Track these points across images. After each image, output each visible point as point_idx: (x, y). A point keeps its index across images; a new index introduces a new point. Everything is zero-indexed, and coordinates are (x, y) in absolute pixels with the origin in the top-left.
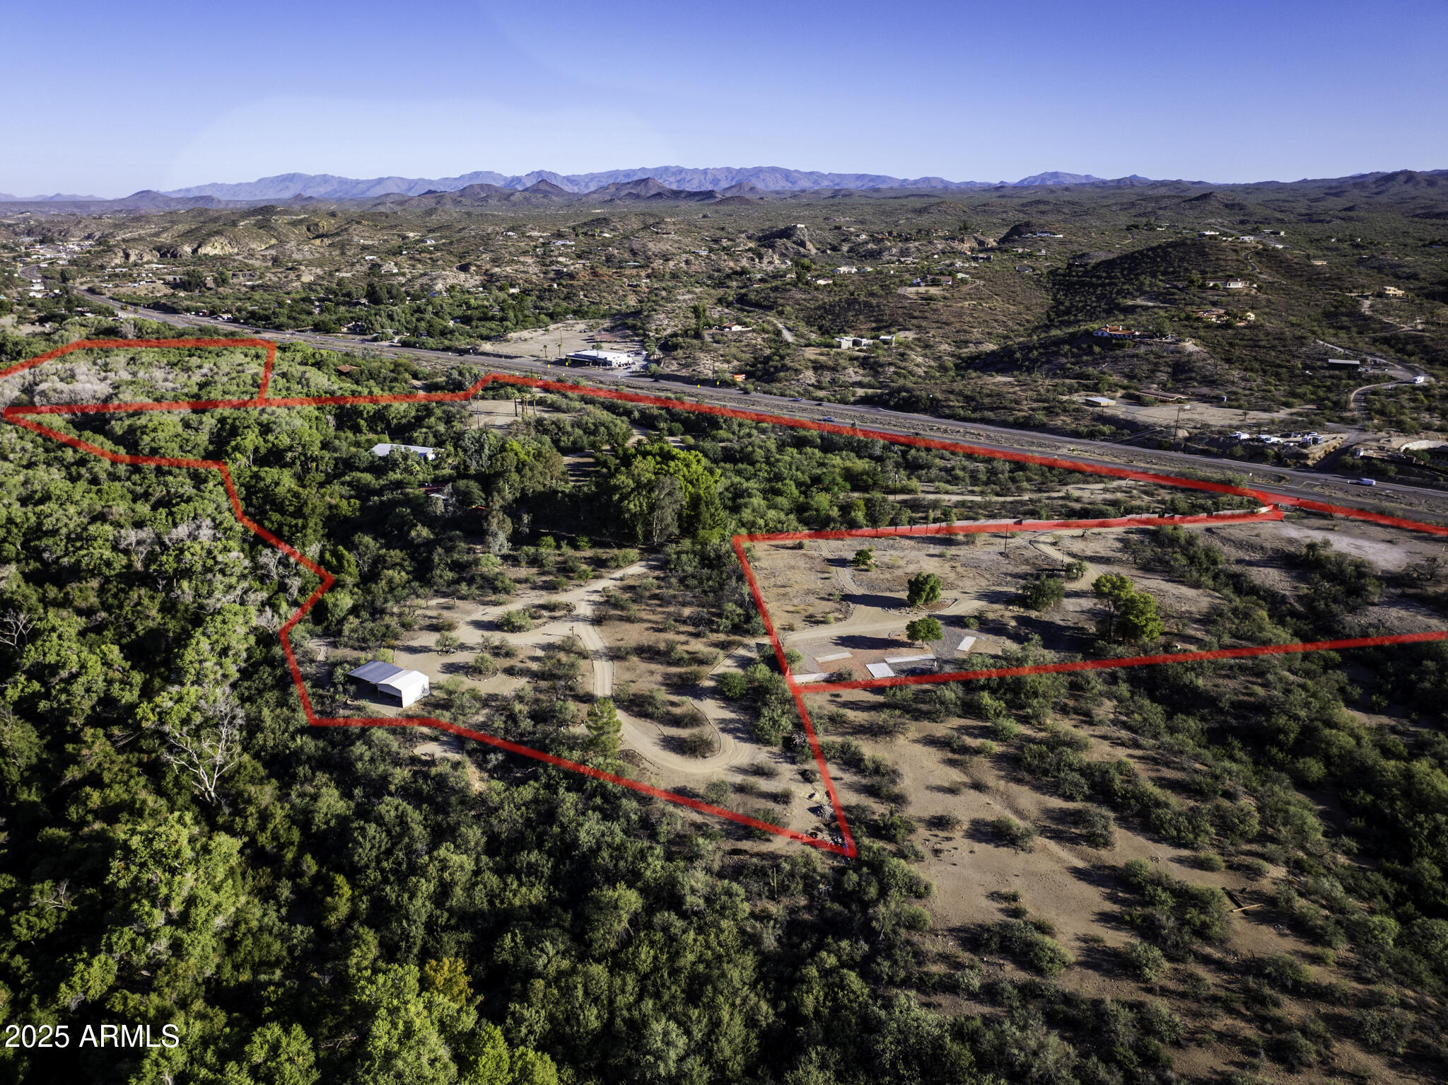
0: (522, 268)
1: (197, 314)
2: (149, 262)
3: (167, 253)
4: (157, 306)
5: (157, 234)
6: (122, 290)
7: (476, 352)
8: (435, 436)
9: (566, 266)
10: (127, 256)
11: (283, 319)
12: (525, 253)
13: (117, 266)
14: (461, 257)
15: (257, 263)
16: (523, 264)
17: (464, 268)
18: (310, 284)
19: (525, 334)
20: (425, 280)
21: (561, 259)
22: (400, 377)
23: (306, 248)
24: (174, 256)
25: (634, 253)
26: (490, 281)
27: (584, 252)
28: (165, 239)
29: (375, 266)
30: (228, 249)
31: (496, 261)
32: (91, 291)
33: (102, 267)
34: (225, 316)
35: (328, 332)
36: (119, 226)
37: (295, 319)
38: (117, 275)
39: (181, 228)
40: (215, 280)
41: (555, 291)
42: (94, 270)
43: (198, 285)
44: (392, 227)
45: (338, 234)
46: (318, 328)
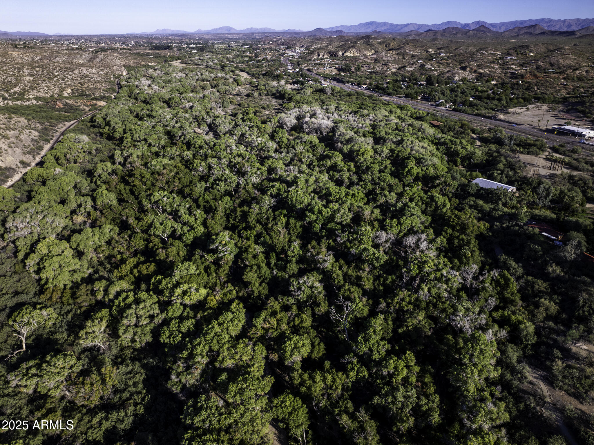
0: (493, 70)
1: (352, 84)
2: (326, 58)
3: (333, 55)
4: (335, 79)
5: (327, 46)
6: (320, 71)
7: (495, 119)
8: (506, 177)
9: (516, 70)
10: (319, 55)
11: (391, 90)
12: (493, 62)
13: (315, 60)
14: (461, 62)
15: (369, 61)
16: (493, 68)
17: (464, 69)
18: (395, 72)
19: (517, 110)
20: (449, 74)
21: (513, 67)
22: (466, 132)
23: (389, 55)
24: (335, 56)
25: (552, 65)
26: (480, 77)
27: (524, 63)
28: (330, 48)
29: (422, 66)
30: (356, 54)
31: (480, 66)
32: (309, 70)
33: (310, 60)
34: (364, 86)
35: (413, 99)
36: (313, 42)
37: (396, 91)
38: (317, 64)
39: (336, 44)
40: (355, 68)
41: (520, 85)
42: (307, 61)
43: (348, 70)
44: (422, 47)
45: (399, 49)
46: (407, 96)
